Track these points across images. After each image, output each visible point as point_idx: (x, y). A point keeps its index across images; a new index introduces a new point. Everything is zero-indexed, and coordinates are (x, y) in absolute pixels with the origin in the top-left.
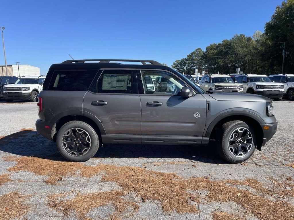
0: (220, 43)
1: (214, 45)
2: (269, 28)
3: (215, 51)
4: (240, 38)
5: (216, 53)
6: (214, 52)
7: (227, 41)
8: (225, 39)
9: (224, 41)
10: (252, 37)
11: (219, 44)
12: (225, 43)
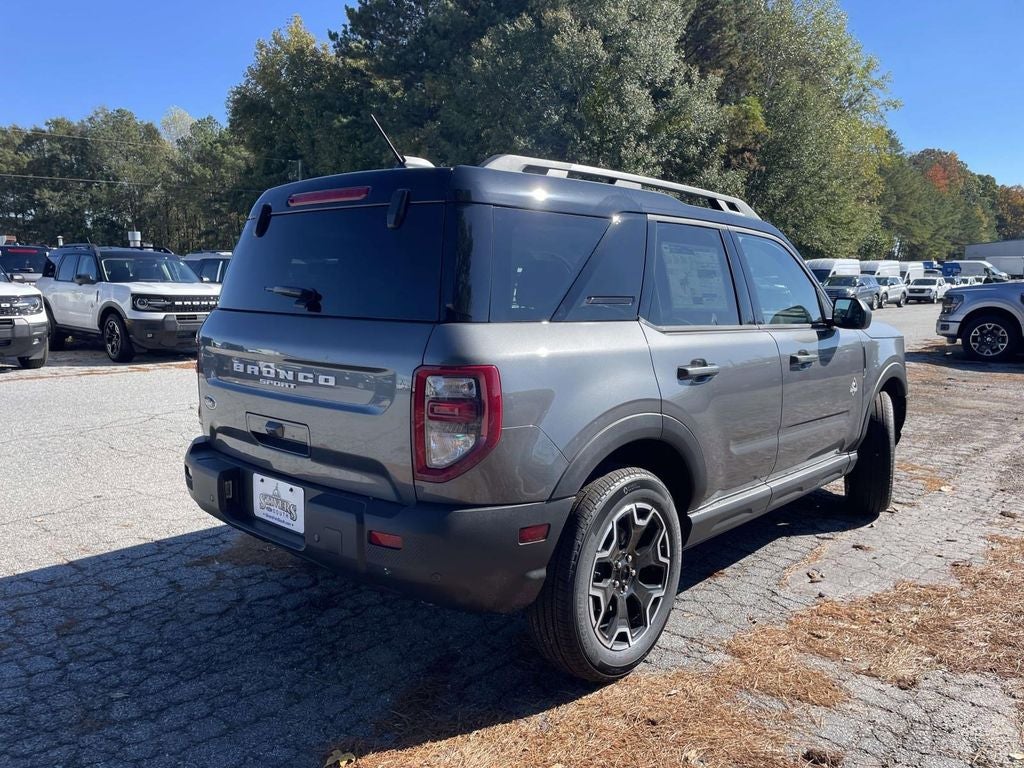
0: (38, 126)
1: (16, 131)
2: (246, 108)
3: (26, 158)
4: (120, 121)
5: (30, 163)
6: (17, 157)
7: (69, 124)
8: (60, 117)
9: (57, 124)
10: (157, 125)
11: (36, 131)
12: (61, 133)
